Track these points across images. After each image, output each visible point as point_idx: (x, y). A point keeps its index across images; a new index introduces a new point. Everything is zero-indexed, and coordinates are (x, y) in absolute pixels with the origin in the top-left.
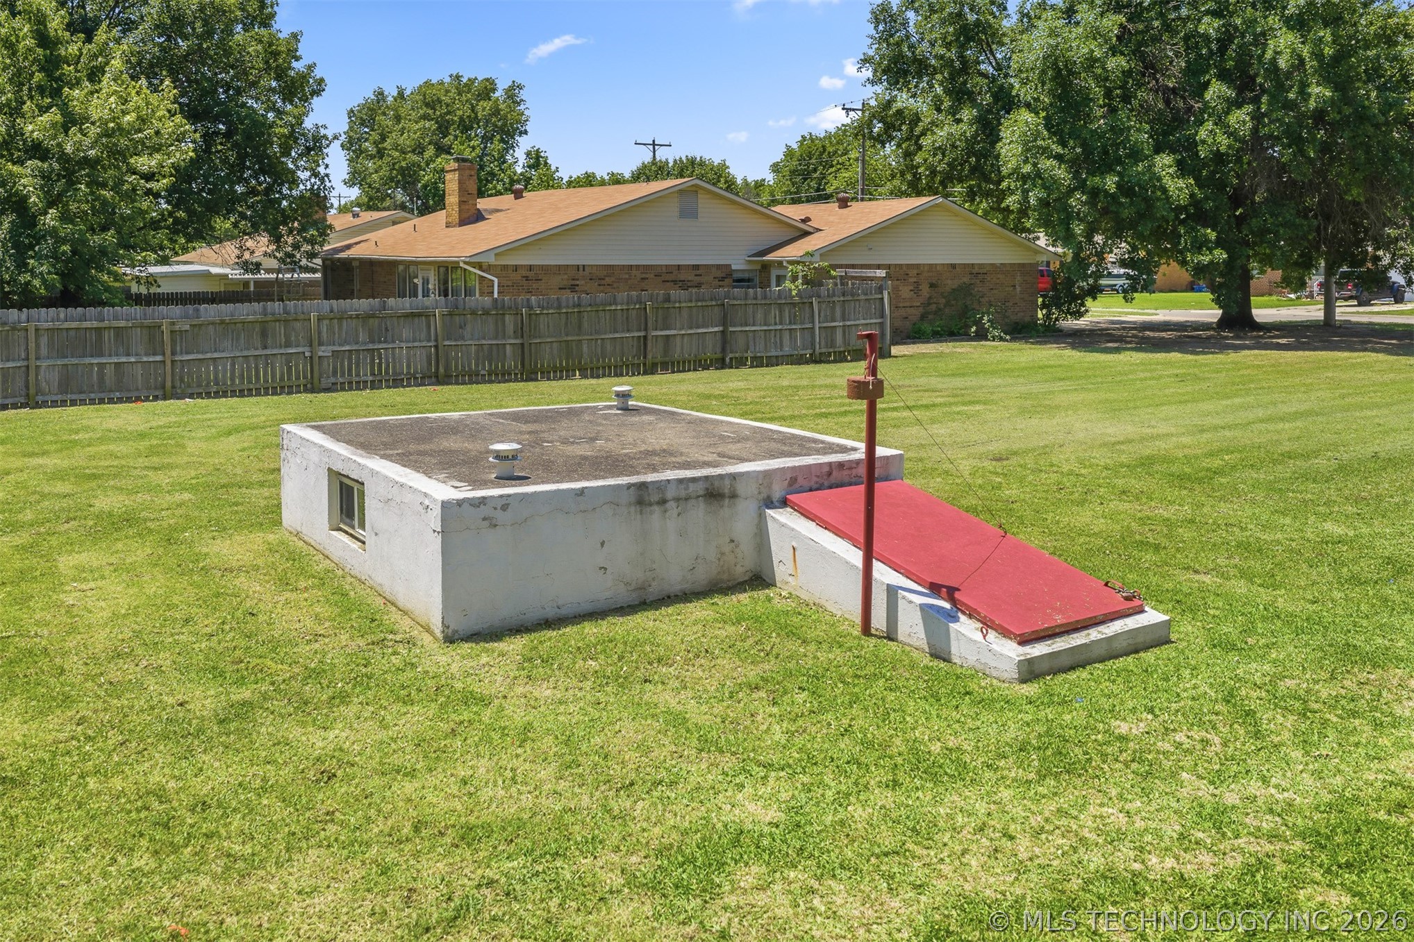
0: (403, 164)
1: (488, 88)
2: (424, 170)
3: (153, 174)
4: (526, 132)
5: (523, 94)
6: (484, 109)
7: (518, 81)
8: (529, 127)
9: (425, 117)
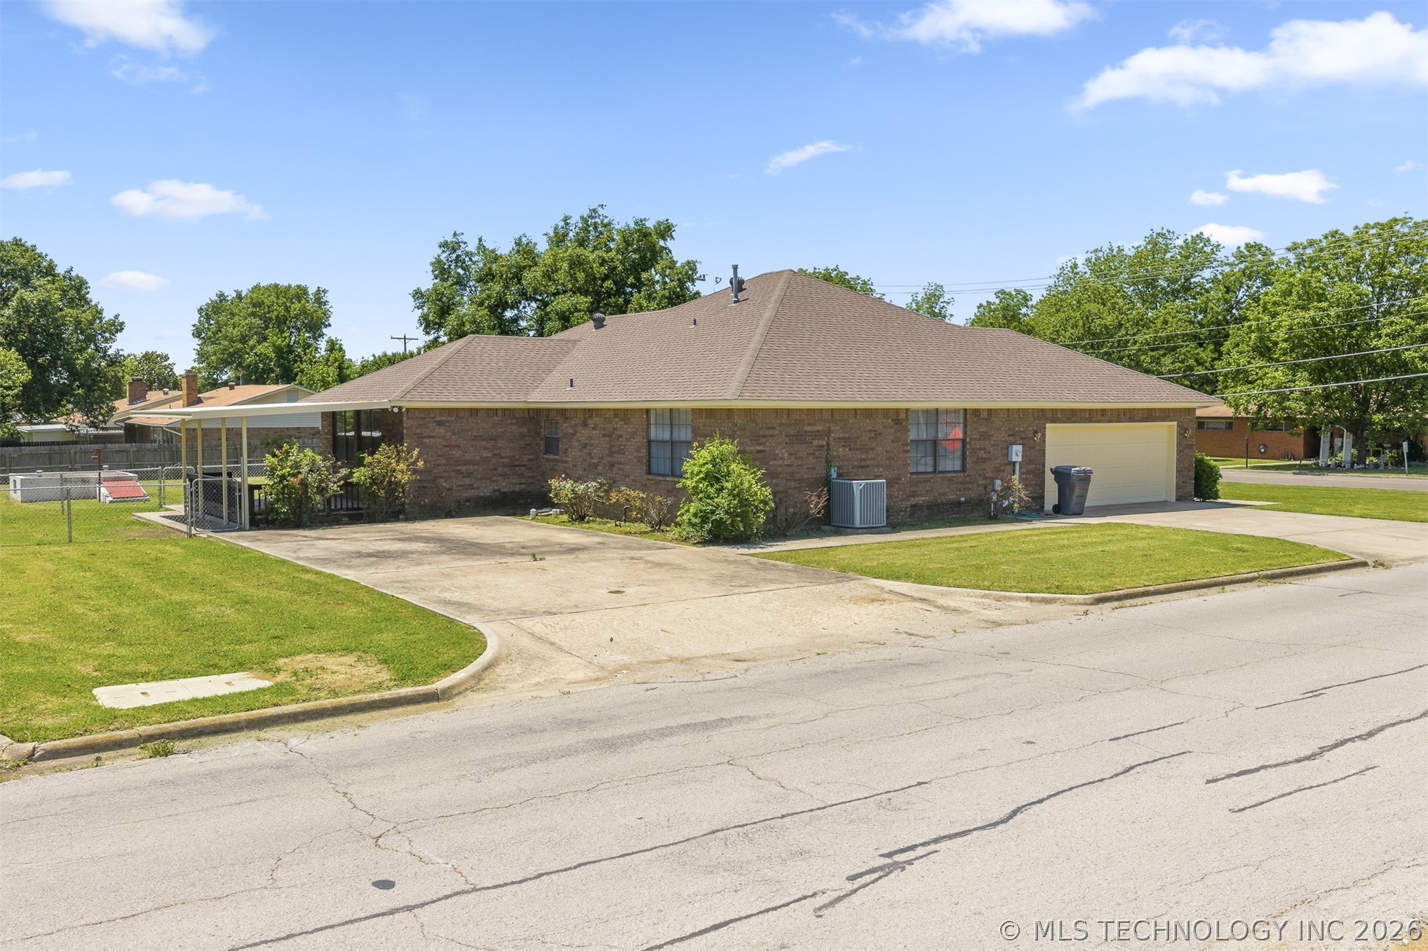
0: (231, 350)
1: (301, 292)
2: (249, 354)
3: (11, 387)
4: (330, 325)
5: (328, 297)
6: (295, 309)
7: (323, 287)
8: (331, 321)
9: (253, 314)
